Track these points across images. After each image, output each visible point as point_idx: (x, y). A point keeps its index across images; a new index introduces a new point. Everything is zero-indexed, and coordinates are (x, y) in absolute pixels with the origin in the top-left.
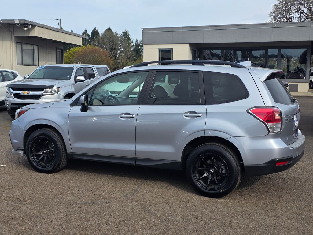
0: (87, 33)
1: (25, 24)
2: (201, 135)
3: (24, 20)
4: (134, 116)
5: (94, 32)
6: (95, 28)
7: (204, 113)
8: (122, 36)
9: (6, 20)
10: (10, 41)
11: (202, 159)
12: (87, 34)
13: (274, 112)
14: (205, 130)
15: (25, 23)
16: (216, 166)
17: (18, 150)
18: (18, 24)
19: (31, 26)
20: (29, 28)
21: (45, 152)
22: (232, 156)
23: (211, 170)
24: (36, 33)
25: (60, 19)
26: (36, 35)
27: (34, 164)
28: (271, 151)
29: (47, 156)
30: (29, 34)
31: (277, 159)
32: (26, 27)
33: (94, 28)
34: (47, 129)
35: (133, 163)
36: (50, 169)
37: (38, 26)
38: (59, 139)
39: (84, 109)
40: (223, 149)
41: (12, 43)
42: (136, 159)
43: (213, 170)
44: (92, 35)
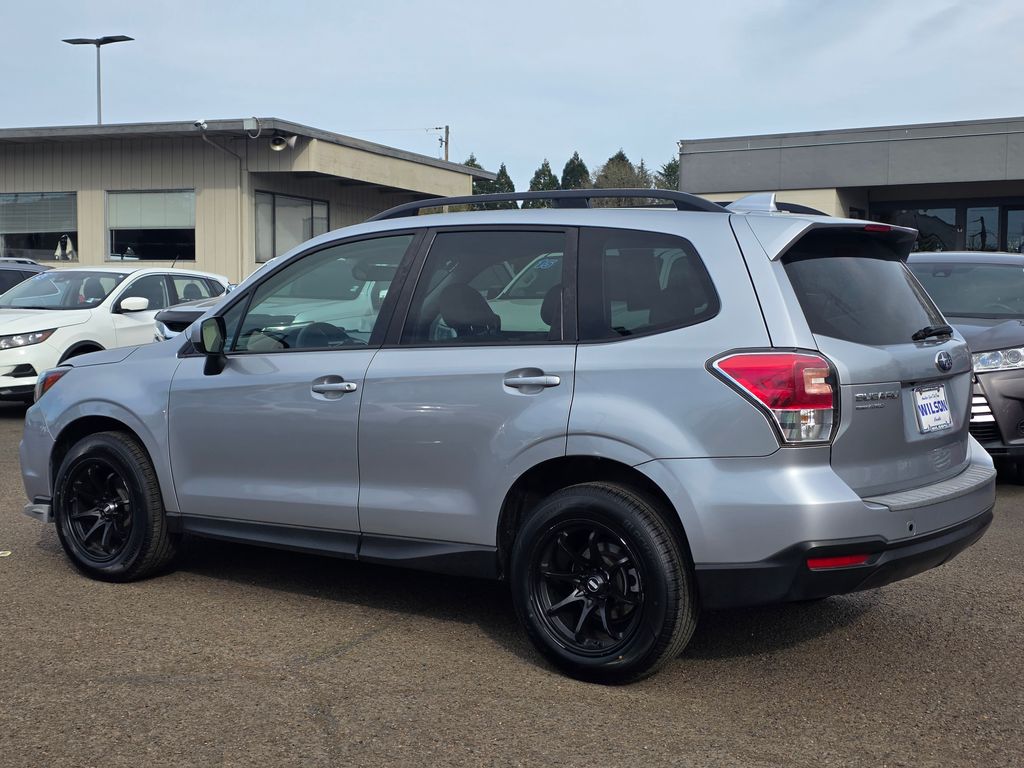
0: (549, 171)
1: (276, 132)
2: (555, 451)
3: (274, 120)
4: (354, 386)
5: (573, 170)
6: (576, 155)
7: (569, 372)
8: (660, 177)
9: (220, 122)
10: (236, 187)
11: (559, 541)
12: (550, 175)
13: (801, 367)
14: (567, 435)
15: (276, 130)
16: (606, 567)
17: (37, 502)
18: (253, 132)
19: (295, 138)
20: (288, 146)
21: (107, 509)
22: (656, 528)
23: (591, 582)
24: (314, 160)
25: (447, 128)
26: (313, 167)
27: (75, 549)
28: (792, 513)
29: (112, 525)
30: (291, 166)
31: (814, 545)
32: (280, 142)
33: (572, 156)
34: (112, 434)
35: (350, 550)
36: (116, 567)
37: (319, 140)
38: (145, 466)
39: (214, 367)
40: (625, 505)
41: (242, 193)
42: (361, 539)
43: (600, 581)
44: (564, 179)
